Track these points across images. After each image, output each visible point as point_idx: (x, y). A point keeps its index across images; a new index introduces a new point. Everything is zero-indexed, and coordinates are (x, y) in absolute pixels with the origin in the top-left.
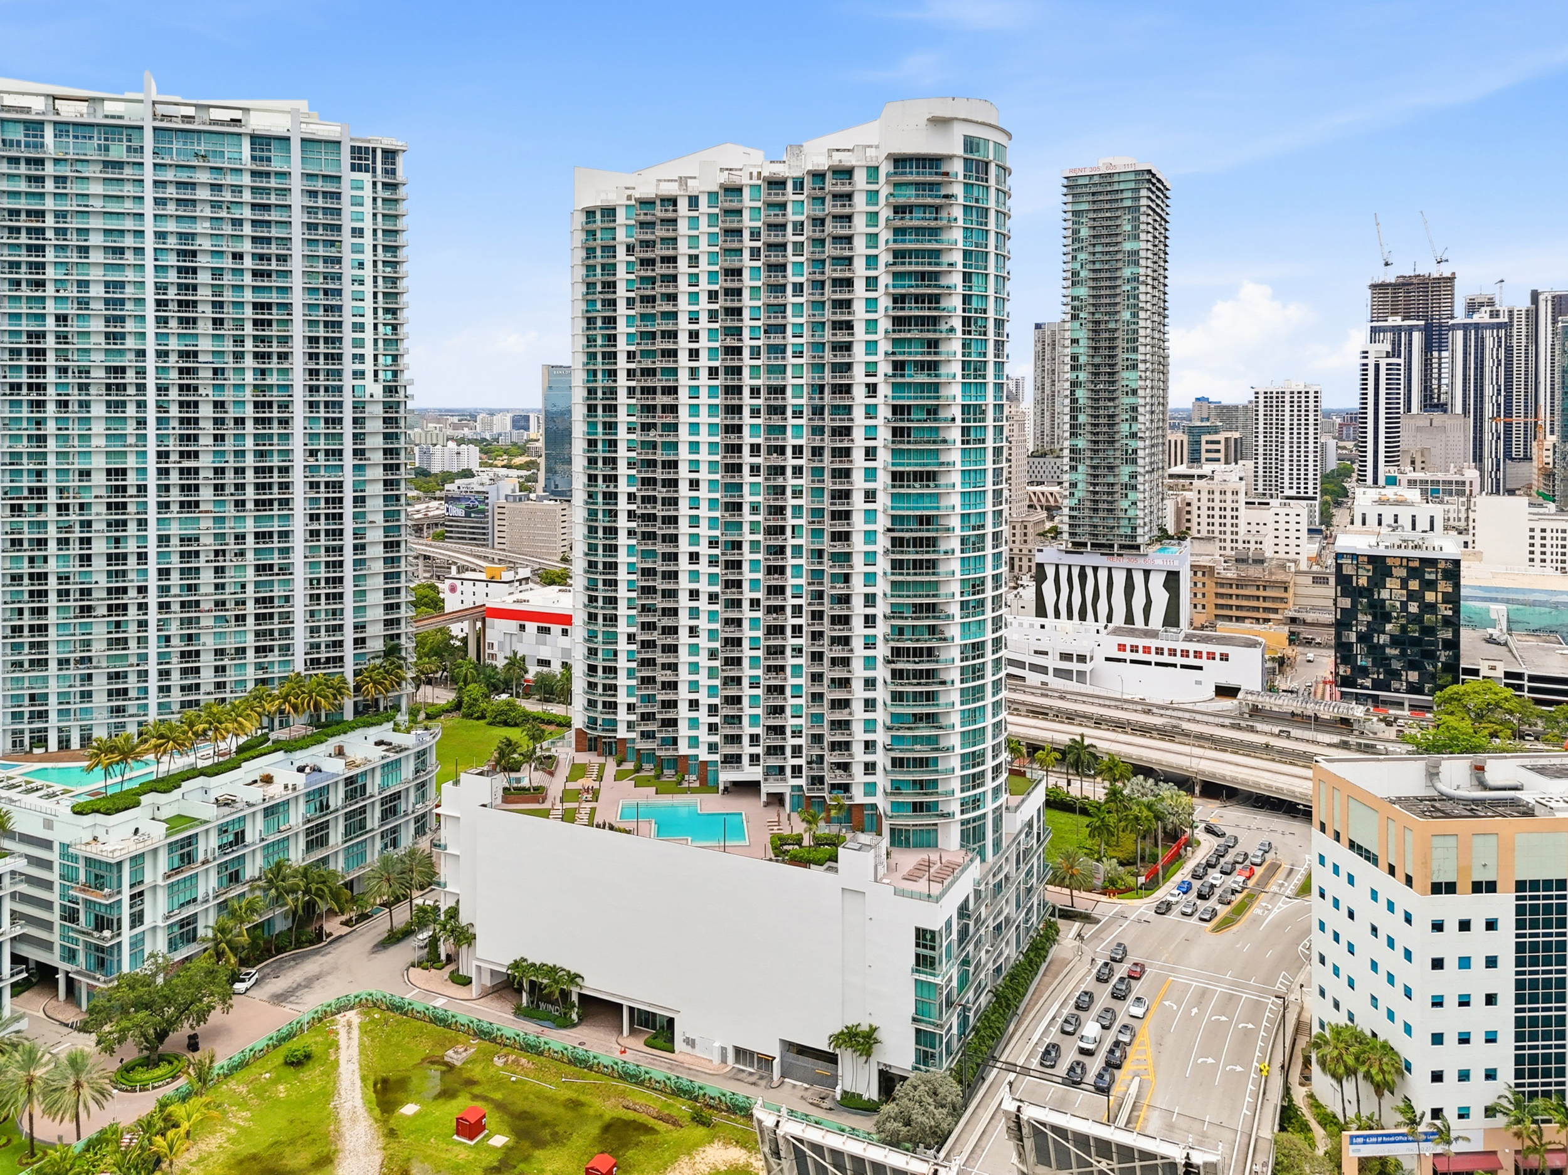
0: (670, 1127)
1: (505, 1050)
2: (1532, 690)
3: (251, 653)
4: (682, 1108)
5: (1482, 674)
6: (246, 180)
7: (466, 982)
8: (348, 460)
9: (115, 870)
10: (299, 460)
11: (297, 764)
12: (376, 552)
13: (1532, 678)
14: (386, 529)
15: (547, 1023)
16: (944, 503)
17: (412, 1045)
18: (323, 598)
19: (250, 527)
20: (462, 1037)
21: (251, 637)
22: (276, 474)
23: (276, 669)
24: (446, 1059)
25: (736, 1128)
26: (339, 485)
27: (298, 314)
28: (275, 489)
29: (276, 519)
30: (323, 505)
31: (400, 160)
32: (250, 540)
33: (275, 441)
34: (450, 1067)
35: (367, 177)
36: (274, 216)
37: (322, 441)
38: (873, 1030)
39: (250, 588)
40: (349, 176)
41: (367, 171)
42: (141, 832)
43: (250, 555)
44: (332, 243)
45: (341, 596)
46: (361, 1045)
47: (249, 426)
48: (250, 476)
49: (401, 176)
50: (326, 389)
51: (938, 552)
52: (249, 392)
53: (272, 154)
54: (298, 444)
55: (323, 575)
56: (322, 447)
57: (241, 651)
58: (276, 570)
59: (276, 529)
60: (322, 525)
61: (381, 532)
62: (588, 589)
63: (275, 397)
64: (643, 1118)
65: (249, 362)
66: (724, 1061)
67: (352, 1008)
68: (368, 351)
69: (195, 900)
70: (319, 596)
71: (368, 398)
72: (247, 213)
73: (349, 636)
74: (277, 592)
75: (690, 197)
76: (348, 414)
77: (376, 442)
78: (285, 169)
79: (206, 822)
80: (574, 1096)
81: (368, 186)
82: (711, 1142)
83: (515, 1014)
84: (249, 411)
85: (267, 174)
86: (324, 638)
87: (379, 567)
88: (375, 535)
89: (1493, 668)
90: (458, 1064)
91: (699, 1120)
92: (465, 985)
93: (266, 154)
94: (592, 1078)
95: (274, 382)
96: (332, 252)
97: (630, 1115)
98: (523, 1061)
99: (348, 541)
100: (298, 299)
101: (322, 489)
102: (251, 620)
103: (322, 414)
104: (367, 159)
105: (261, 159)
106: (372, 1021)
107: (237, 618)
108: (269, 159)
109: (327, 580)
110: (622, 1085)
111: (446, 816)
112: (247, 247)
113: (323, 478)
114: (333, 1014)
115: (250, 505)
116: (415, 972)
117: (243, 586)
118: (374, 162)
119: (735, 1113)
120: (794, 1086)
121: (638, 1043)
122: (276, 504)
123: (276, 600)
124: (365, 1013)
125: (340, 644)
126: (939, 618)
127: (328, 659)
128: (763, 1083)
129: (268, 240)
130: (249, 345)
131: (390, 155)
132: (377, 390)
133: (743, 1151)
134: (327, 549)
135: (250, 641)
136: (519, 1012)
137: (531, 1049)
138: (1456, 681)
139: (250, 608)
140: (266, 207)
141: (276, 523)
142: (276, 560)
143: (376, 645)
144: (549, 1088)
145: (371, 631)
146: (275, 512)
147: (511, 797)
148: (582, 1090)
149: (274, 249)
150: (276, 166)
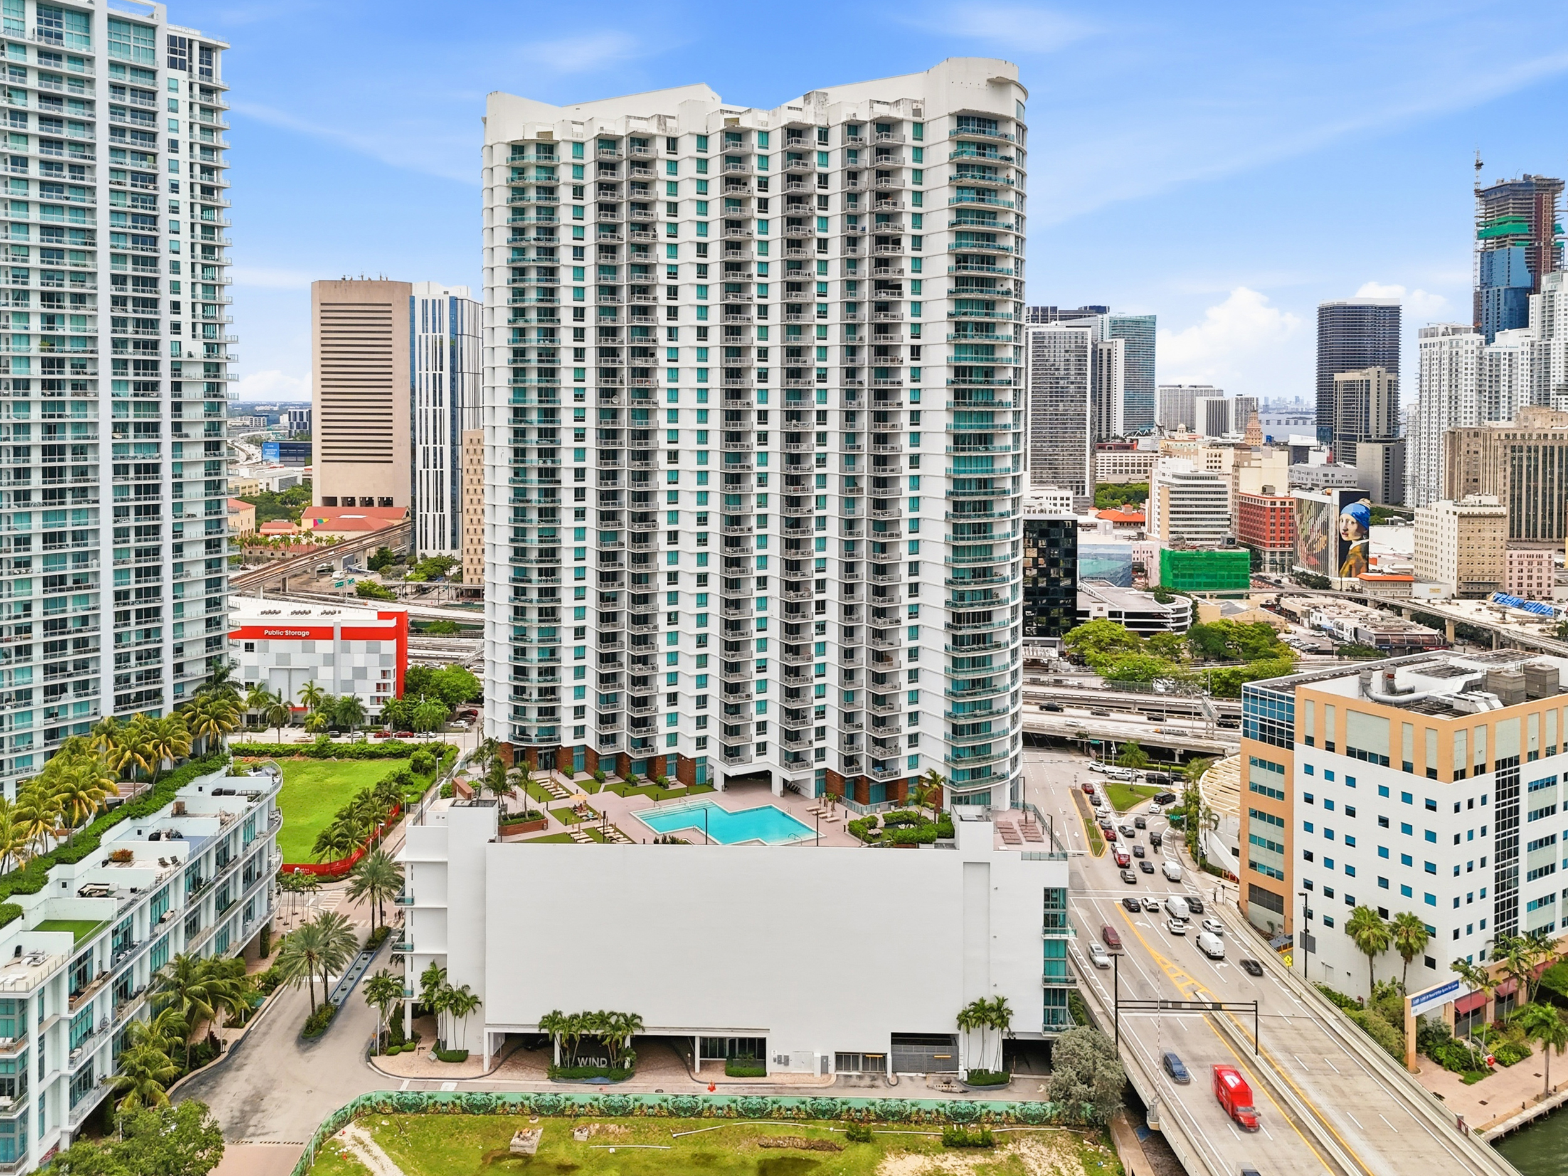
0: (827, 1153)
1: (582, 1121)
2: (1128, 624)
3: (38, 697)
4: (829, 1131)
5: (1092, 615)
6: (31, 59)
7: (461, 1057)
8: (166, 436)
9: (17, 1009)
10: (105, 437)
11: (147, 833)
12: (196, 553)
13: (1128, 615)
14: (208, 524)
15: (598, 1080)
16: (998, 466)
17: (455, 1145)
18: (133, 616)
19: (37, 525)
20: (518, 1120)
21: (38, 674)
22: (68, 455)
23: (71, 714)
24: (512, 1150)
25: (896, 1136)
26: (153, 469)
27: (104, 245)
28: (69, 476)
29: (69, 516)
30: (132, 495)
31: (218, 59)
32: (37, 544)
33: (68, 412)
34: (527, 1158)
35: (182, 76)
36: (67, 111)
37: (131, 412)
38: (1001, 1001)
39: (37, 611)
40: (165, 73)
41: (183, 68)
42: (25, 952)
43: (37, 566)
44: (143, 155)
45: (157, 611)
46: (396, 1162)
47: (36, 391)
48: (36, 458)
49: (217, 80)
50: (136, 345)
51: (992, 515)
52: (35, 345)
53: (64, 30)
54: (105, 416)
55: (133, 586)
56: (131, 419)
57: (25, 695)
58: (70, 583)
59: (69, 528)
60: (131, 522)
61: (202, 528)
62: (515, 580)
63: (68, 352)
64: (791, 1153)
65: (35, 304)
66: (824, 1070)
67: (349, 1122)
68: (185, 298)
69: (90, 1031)
70: (127, 613)
71: (185, 357)
72: (33, 104)
73: (168, 660)
74: (71, 611)
75: (668, 139)
76: (166, 378)
77: (194, 414)
78: (84, 51)
79: (109, 923)
80: (697, 1150)
81: (184, 88)
82: (883, 1157)
83: (552, 1079)
84: (36, 371)
85: (58, 56)
86: (134, 668)
87: (199, 572)
88: (195, 532)
89: (1101, 609)
90: (533, 1151)
91: (857, 1137)
92: (462, 1061)
93: (54, 28)
94: (706, 1126)
95: (68, 333)
96: (144, 167)
97: (774, 1154)
98: (612, 1127)
99: (167, 540)
100: (103, 224)
101: (132, 474)
102: (38, 653)
103: (131, 377)
104: (182, 53)
105: (49, 34)
106: (384, 1130)
107: (19, 650)
108: (59, 36)
109: (139, 592)
110: (747, 1124)
111: (413, 864)
112: (33, 149)
113: (134, 458)
114: (333, 1133)
115: (37, 498)
116: (380, 1061)
117: (27, 607)
118: (191, 60)
119: (886, 1120)
120: (911, 1078)
121: (718, 1076)
122: (69, 495)
123: (70, 624)
124: (367, 1124)
125: (157, 673)
126: (992, 581)
127: (139, 694)
128: (879, 1082)
129: (59, 143)
130: (35, 282)
131: (207, 50)
132: (198, 349)
133: (921, 1157)
134: (138, 553)
135: (38, 679)
136: (555, 1075)
137: (611, 1111)
138: (1076, 623)
139: (38, 635)
140: (57, 100)
141: (69, 521)
142: (70, 569)
143: (198, 671)
144: (662, 1149)
145: (190, 653)
146: (69, 506)
147: (510, 828)
148: (700, 1141)
149: (66, 156)
150: (70, 45)
